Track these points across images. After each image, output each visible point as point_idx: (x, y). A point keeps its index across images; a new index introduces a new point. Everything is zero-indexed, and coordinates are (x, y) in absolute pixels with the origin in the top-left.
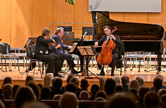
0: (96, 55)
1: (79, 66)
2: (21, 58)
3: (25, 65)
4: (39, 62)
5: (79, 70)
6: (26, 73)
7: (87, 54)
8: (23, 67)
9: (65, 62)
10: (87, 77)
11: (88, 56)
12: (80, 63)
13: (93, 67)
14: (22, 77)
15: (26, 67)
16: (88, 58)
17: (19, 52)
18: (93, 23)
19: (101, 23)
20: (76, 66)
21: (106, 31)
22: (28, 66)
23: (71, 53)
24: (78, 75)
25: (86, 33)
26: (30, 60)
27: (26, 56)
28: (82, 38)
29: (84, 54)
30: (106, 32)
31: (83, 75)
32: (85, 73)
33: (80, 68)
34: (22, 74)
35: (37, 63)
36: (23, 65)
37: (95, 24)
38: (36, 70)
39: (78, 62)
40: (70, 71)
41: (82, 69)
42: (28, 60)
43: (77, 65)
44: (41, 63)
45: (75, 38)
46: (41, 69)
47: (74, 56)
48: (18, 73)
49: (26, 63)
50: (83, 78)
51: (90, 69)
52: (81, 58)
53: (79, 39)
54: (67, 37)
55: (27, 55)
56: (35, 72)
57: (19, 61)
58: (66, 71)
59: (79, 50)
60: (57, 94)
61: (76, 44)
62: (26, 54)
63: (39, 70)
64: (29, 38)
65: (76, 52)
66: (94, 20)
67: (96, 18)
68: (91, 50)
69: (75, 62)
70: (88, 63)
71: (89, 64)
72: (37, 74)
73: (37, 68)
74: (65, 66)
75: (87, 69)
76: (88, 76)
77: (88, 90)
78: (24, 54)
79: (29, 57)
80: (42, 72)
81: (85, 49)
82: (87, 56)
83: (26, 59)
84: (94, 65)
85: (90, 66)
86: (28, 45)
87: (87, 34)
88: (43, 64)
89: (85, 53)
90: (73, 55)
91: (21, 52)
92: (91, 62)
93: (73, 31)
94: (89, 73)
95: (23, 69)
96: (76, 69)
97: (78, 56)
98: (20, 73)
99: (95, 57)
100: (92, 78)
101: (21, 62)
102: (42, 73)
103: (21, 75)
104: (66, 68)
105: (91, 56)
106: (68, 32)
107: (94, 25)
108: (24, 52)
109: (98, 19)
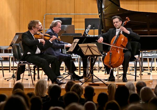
0: (103, 54)
1: (82, 70)
2: (6, 59)
3: (11, 68)
4: (29, 65)
5: (82, 74)
6: (12, 79)
7: (91, 54)
8: (9, 71)
9: (63, 65)
10: (91, 83)
11: (93, 56)
12: (82, 66)
13: (99, 70)
14: (8, 85)
15: (12, 71)
16: (93, 59)
17: (4, 52)
18: (99, 13)
19: (110, 14)
20: (78, 70)
21: (116, 22)
22: (15, 70)
23: (71, 53)
24: (81, 82)
25: (90, 26)
26: (18, 62)
27: (12, 56)
28: (85, 32)
29: (87, 54)
30: (115, 24)
31: (86, 81)
32: (90, 78)
33: (82, 71)
34: (8, 80)
35: (27, 65)
36: (9, 68)
37: (101, 14)
38: (26, 75)
39: (80, 65)
40: (70, 75)
41: (85, 73)
42: (14, 62)
43: (78, 68)
44: (32, 66)
45: (76, 32)
46: (33, 74)
47: (74, 56)
48: (2, 79)
49: (12, 66)
50: (87, 85)
51: (95, 73)
52: (84, 58)
53: (81, 34)
54: (65, 32)
55: (14, 55)
56: (25, 77)
57: (3, 64)
58: (64, 76)
59: (81, 49)
60: (54, 106)
61: (77, 40)
62: (12, 54)
63: (29, 75)
64: (17, 34)
65: (77, 51)
66: (100, 10)
67: (103, 7)
68: (96, 49)
69: (76, 64)
70: (92, 65)
71: (94, 66)
72: (27, 79)
73: (26, 73)
74: (62, 70)
75: (92, 72)
76: (93, 82)
77: (94, 100)
78: (10, 54)
79: (16, 58)
80: (33, 77)
81: (89, 47)
82: (91, 56)
83: (12, 61)
84: (100, 68)
85: (95, 70)
86: (15, 42)
87: (91, 28)
88: (34, 67)
89: (89, 53)
90: (73, 54)
91: (6, 51)
92: (96, 64)
93: (73, 24)
94: (94, 78)
95: (8, 74)
96: (77, 73)
97: (80, 57)
98: (5, 79)
99: (102, 57)
100: (98, 85)
101: (6, 64)
102: (33, 79)
103: (6, 82)
104: (65, 72)
105: (97, 56)
106: (66, 26)
107: (100, 16)
108: (10, 52)
109: (105, 8)
